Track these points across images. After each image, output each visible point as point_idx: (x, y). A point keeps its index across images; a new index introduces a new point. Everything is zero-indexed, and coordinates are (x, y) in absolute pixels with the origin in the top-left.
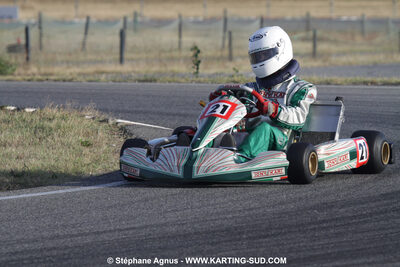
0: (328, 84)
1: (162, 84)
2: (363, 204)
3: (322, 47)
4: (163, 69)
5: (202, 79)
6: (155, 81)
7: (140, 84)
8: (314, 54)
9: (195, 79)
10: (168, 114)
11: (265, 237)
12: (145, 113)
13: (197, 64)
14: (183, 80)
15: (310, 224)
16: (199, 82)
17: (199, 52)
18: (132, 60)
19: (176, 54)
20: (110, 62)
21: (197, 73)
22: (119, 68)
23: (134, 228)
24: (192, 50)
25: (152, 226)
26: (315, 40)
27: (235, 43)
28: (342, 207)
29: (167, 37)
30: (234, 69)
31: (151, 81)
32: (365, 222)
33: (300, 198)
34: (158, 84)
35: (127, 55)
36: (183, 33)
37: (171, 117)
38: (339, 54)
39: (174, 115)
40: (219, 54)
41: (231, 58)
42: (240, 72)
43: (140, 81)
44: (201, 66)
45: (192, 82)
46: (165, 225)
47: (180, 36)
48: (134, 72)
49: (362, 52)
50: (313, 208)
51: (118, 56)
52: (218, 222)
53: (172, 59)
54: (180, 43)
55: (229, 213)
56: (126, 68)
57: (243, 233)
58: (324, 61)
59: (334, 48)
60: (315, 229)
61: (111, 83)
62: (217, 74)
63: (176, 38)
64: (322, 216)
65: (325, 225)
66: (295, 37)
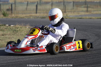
0: (91, 19)
3: (89, 9)
7: (41, 19)
8: (87, 11)
11: (74, 59)
18: (39, 13)
20: (34, 13)
22: (36, 15)
26: (87, 7)
27: (66, 8)
28: (94, 51)
30: (66, 15)
31: (44, 18)
34: (46, 19)
35: (38, 11)
38: (94, 11)
42: (68, 16)
43: (41, 18)
47: (52, 6)
48: (40, 16)
51: (35, 12)
54: (52, 8)
56: (38, 15)
57: (68, 58)
58: (90, 13)
59: (92, 9)
60: (87, 57)
61: (34, 19)
65: (89, 56)
66: (83, 6)
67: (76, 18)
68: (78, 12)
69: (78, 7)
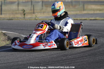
1: (15, 21)
2: (76, 54)
4: (14, 16)
5: (26, 19)
6: (13, 20)
9: (24, 19)
10: (17, 29)
12: (10, 29)
13: (24, 14)
14: (21, 19)
15: (61, 61)
16: (26, 20)
17: (25, 11)
19: (18, 12)
21: (24, 17)
23: (9, 63)
24: (22, 10)
25: (14, 62)
29: (14, 7)
32: (77, 60)
33: (57, 53)
37: (18, 30)
39: (19, 30)
40: (30, 12)
41: (34, 13)
44: (25, 15)
45: (23, 20)
46: (18, 61)
49: (72, 11)
50: (61, 56)
52: (34, 61)
53: (16, 13)
55: (37, 58)
62: (31, 18)
63: (17, 7)
64: (64, 58)
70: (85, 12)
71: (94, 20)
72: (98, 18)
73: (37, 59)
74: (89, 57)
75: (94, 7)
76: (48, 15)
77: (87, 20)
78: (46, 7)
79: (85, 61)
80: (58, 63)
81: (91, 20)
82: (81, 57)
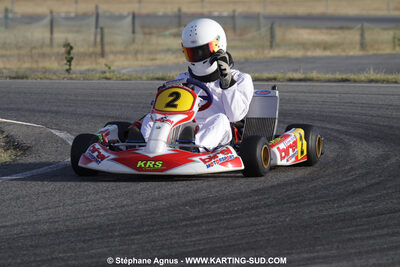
1: (34, 81)
2: (234, 200)
4: (35, 66)
5: (74, 76)
6: (27, 78)
7: (12, 81)
9: (67, 75)
10: (39, 111)
11: (137, 234)
12: (17, 110)
13: (70, 60)
14: (55, 77)
15: (182, 220)
16: (71, 79)
17: (71, 48)
19: (47, 50)
21: (69, 69)
24: (64, 46)
25: (24, 224)
27: (107, 39)
28: (214, 203)
29: (39, 33)
30: (106, 65)
31: (23, 78)
32: (237, 218)
33: (172, 195)
34: (30, 81)
36: (55, 30)
37: (43, 114)
39: (46, 112)
40: (91, 50)
41: (103, 54)
42: (112, 68)
43: (11, 78)
44: (73, 63)
45: (64, 78)
46: (37, 222)
47: (52, 32)
48: (5, 69)
50: (185, 204)
52: (90, 220)
53: (44, 56)
54: (51, 39)
55: (101, 210)
57: (115, 230)
60: (186, 225)
62: (89, 70)
63: (47, 35)
64: (194, 212)
65: (196, 221)
66: (167, 33)
67: (144, 78)
68: (150, 53)
69: (150, 34)
70: (276, 53)
71: (300, 80)
72: (314, 75)
73: (102, 213)
74: (277, 208)
75: (305, 35)
76: (149, 63)
77: (279, 81)
78: (145, 34)
79: (264, 223)
80: (172, 227)
81: (291, 80)
82: (252, 208)
